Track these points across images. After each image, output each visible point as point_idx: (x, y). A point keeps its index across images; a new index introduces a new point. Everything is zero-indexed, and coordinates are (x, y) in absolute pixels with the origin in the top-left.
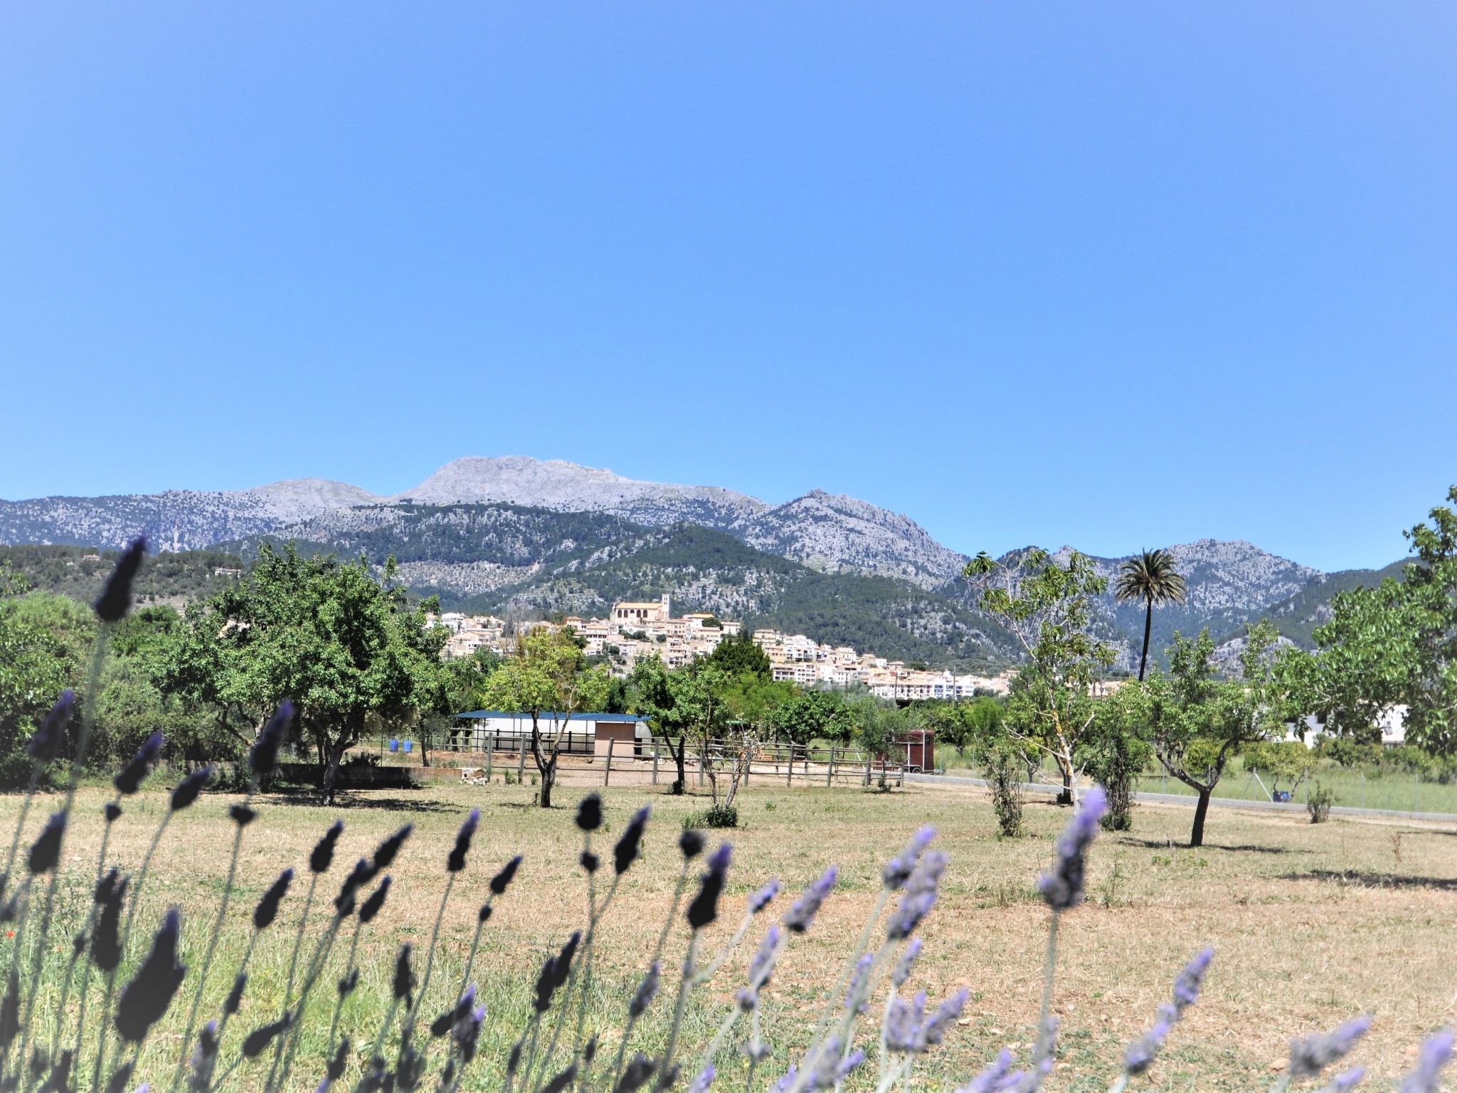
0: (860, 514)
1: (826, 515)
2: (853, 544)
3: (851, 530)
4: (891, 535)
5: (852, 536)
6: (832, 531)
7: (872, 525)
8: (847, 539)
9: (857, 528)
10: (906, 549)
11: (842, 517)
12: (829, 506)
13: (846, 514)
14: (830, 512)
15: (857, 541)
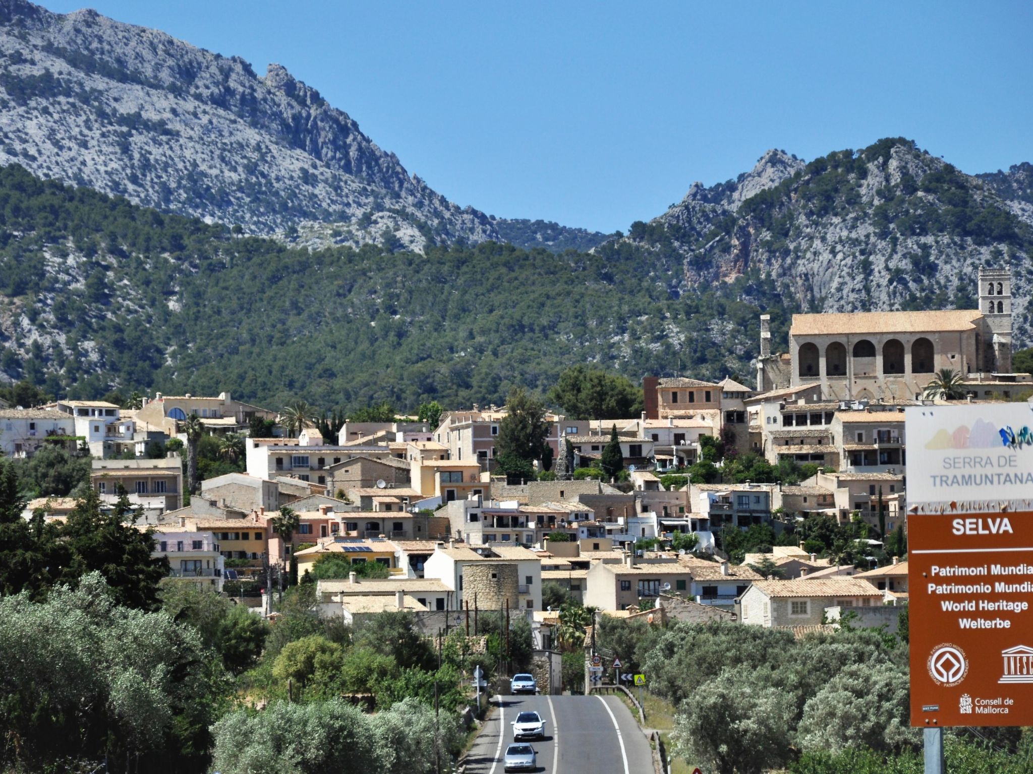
0: (148, 71)
1: (48, 75)
2: (146, 165)
3: (134, 121)
4: (252, 135)
5: (138, 139)
6: (77, 126)
7: (190, 105)
8: (126, 149)
9: (150, 115)
10: (308, 178)
11: (99, 82)
12: (49, 48)
13: (108, 73)
14: (58, 67)
15: (156, 153)
